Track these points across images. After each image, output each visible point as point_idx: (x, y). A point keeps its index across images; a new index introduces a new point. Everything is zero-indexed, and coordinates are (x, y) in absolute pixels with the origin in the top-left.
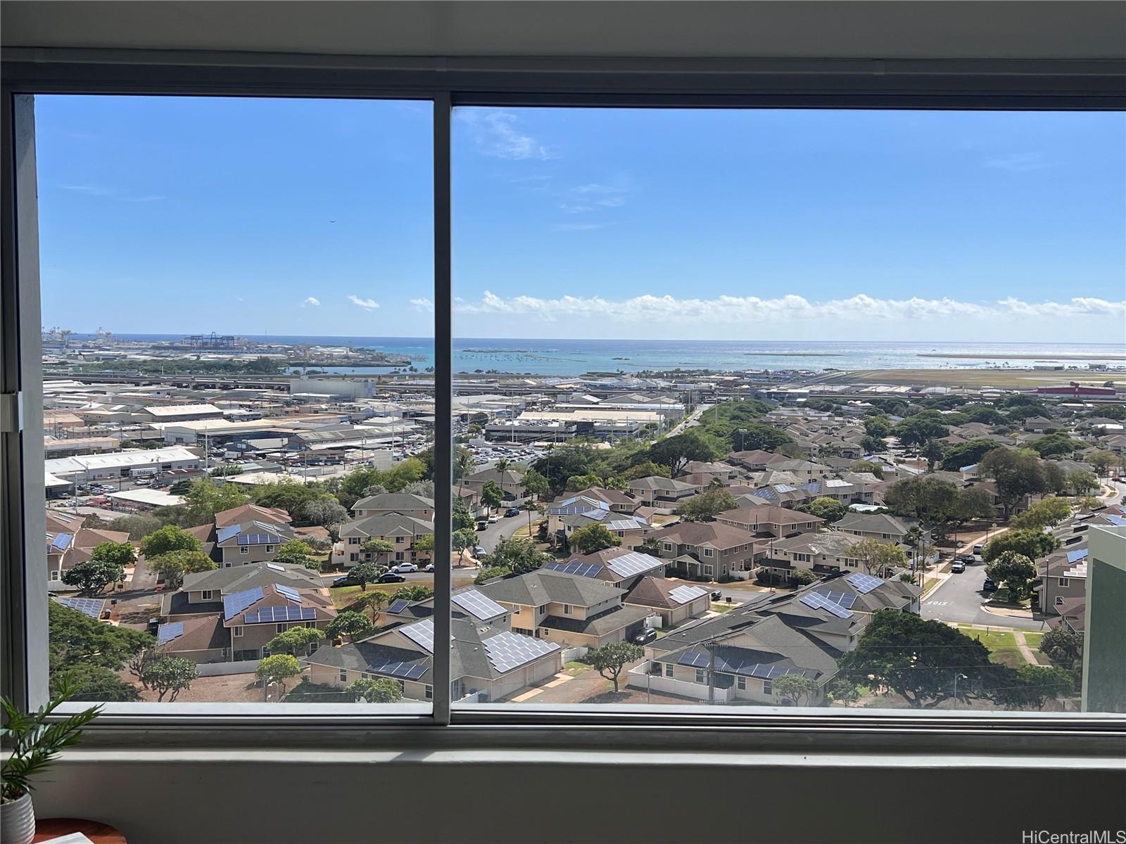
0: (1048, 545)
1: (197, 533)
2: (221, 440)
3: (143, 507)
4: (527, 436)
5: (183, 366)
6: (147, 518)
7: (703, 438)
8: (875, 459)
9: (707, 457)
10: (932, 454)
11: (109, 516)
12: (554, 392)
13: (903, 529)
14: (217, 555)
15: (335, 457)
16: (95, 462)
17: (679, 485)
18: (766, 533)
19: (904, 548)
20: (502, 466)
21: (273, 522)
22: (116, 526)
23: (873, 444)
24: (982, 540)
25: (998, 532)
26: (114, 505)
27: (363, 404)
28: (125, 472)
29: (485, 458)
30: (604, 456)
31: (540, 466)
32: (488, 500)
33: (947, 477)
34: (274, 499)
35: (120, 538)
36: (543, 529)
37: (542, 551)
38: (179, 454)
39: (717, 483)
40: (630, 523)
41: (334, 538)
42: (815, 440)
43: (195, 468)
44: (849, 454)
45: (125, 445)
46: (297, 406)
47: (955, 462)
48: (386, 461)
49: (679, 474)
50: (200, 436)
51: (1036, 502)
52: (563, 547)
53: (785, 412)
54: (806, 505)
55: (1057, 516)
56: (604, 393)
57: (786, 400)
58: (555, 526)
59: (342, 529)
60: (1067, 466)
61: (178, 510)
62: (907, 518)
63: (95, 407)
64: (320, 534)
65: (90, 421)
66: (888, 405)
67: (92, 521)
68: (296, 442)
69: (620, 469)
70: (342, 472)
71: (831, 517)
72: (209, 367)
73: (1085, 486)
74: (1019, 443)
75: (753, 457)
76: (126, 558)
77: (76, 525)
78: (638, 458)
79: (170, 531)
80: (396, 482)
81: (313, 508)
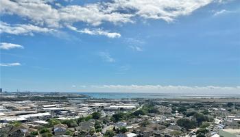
0: (207, 131)
1: (50, 129)
2: (55, 111)
3: (41, 124)
4: (111, 110)
5: (49, 98)
6: (41, 126)
7: (143, 111)
8: (174, 115)
9: (144, 114)
10: (184, 114)
11: (34, 126)
12: (116, 102)
13: (180, 128)
14: (53, 133)
15: (76, 114)
16: (33, 115)
17: (139, 120)
18: (156, 129)
19: (181, 132)
20: (107, 116)
21: (64, 127)
22: (36, 128)
23: (174, 112)
24: (195, 130)
25: (198, 129)
26: (35, 124)
27: (82, 105)
28: (38, 117)
29: (104, 115)
30: (125, 114)
31: (114, 116)
32: (104, 123)
33: (187, 118)
34: (65, 122)
35: (36, 130)
36: (114, 128)
37: (114, 132)
38: (48, 114)
39: (146, 119)
40: (130, 127)
41: (75, 130)
42: (163, 111)
43: (50, 117)
44: (169, 114)
45: (38, 112)
46: (70, 105)
47: (188, 116)
48: (85, 115)
49: (139, 118)
50: (52, 111)
51: (204, 123)
52: (118, 132)
53: (158, 106)
54: (162, 123)
55: (208, 126)
56: (125, 102)
57: (157, 104)
58: (117, 127)
59: (77, 128)
60: (209, 116)
61: (47, 124)
62: (181, 126)
63: (33, 105)
64: (73, 129)
65: (32, 108)
66: (176, 105)
67: (31, 127)
68: (69, 112)
69: (128, 117)
70: (77, 117)
71: (168, 126)
72: (54, 98)
73: (212, 120)
74: (199, 112)
75: (152, 114)
76: (37, 134)
77: (28, 128)
78: (132, 114)
79: (45, 129)
80: (87, 119)
81: (72, 124)
